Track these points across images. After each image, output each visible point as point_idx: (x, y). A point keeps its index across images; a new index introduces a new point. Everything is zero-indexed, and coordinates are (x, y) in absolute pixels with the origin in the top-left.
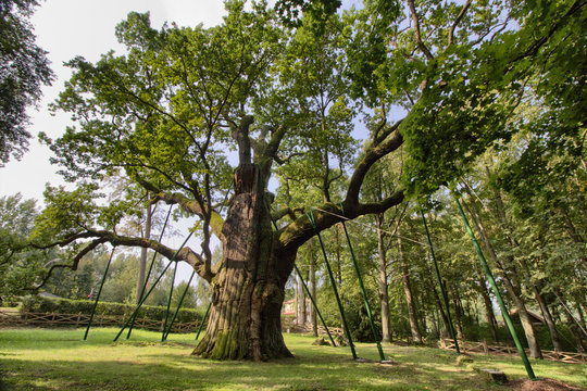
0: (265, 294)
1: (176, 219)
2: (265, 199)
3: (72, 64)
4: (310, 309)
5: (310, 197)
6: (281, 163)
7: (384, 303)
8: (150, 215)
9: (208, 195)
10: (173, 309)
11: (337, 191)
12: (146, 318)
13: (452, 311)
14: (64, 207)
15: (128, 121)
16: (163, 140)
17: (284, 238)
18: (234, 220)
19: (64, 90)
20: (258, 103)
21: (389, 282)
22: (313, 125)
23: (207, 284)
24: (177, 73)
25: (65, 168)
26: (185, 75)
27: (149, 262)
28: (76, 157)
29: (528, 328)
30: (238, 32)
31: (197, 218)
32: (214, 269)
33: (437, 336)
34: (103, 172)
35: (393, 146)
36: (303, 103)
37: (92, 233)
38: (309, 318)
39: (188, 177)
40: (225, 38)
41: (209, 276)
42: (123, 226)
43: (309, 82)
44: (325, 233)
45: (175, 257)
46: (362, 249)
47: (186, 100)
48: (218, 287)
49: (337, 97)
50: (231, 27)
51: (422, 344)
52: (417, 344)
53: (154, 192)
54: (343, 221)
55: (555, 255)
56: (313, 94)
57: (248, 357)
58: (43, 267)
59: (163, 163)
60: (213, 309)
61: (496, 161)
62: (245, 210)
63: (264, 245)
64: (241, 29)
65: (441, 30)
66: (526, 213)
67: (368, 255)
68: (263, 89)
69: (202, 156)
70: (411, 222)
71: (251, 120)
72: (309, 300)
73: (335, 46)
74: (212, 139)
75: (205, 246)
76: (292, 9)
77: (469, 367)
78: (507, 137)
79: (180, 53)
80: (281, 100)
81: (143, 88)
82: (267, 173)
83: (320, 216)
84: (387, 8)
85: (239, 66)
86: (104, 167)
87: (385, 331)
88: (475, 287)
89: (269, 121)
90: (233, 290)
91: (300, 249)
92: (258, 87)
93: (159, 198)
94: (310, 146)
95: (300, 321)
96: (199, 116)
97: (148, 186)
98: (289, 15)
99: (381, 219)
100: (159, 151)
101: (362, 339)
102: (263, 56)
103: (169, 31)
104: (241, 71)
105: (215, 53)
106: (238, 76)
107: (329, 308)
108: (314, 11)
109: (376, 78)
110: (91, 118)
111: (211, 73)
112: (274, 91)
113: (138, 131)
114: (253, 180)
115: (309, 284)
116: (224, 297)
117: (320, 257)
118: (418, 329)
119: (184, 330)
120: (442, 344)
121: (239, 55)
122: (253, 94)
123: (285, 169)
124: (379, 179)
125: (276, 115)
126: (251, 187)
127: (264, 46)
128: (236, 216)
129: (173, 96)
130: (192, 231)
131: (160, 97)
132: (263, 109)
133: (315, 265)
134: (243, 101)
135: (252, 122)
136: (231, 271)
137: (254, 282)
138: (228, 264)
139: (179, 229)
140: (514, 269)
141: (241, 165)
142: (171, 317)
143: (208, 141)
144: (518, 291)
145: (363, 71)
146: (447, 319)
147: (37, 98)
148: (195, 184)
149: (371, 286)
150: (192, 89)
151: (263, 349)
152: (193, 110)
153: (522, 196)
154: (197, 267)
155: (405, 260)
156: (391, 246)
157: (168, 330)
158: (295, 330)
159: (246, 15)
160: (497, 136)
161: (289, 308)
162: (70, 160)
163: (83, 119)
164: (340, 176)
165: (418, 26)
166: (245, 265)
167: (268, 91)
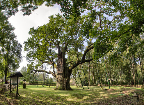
0: (67, 79)
1: (47, 66)
2: (65, 60)
3: (24, 43)
4: (75, 81)
5: (75, 58)
6: (68, 51)
7: (89, 79)
8: (43, 66)
9: (53, 60)
10: (50, 82)
11: (80, 57)
12: (46, 84)
13: (101, 80)
14: (30, 67)
15: (35, 49)
16: (42, 51)
17: (70, 68)
18: (59, 65)
19: (24, 48)
20: (61, 38)
21: (90, 75)
22: (75, 42)
23: (55, 78)
24: (42, 36)
25: (28, 61)
26: (43, 36)
27: (44, 74)
28: (29, 58)
29: (111, 82)
30: (53, 22)
31: (51, 65)
32: (56, 75)
33: (98, 84)
34: (34, 60)
35: (92, 48)
36: (72, 37)
37: (35, 70)
38: (75, 83)
39: (48, 57)
40: (50, 25)
41: (55, 76)
42: (39, 68)
43: (73, 32)
44: (78, 66)
45: (49, 73)
46: (85, 69)
47: (44, 41)
48: (57, 78)
49: (80, 35)
50: (51, 22)
51: (95, 86)
52: (94, 86)
53: (42, 61)
54: (81, 64)
55: (116, 71)
56: (74, 35)
57: (64, 90)
58: (30, 76)
59: (43, 55)
60: (57, 82)
61: (111, 54)
62: (61, 63)
63: (66, 70)
64: (54, 22)
65: (105, 25)
66: (113, 64)
67: (87, 70)
68: (61, 34)
69: (50, 52)
70: (95, 64)
71: (59, 42)
72: (75, 80)
73: (80, 23)
74: (52, 48)
75: (54, 71)
76: (68, 15)
77: (102, 88)
78: (113, 50)
79: (41, 32)
80: (66, 36)
81: (36, 42)
82: (65, 54)
83: (77, 63)
84: (93, 17)
85: (55, 30)
86: (34, 59)
87: (89, 84)
88: (105, 76)
89: (64, 42)
90: (60, 79)
91: (73, 70)
92: (60, 34)
93: (43, 62)
94: (74, 47)
95: (73, 83)
96: (48, 44)
97: (41, 60)
98: (67, 16)
99: (89, 63)
100: (42, 53)
101: (85, 86)
102: (61, 27)
103: (38, 28)
104: (56, 31)
105: (49, 29)
106: (55, 33)
107: (79, 81)
108: (74, 15)
109: (89, 32)
110: (29, 51)
111: (49, 34)
112: (64, 35)
113: (37, 50)
114: (62, 56)
115: (75, 77)
116: (59, 80)
117: (77, 71)
118: (95, 83)
119: (52, 86)
120: (98, 85)
121: (55, 28)
122: (59, 36)
123: (69, 52)
124: (89, 55)
125: (65, 40)
126: (61, 57)
127: (60, 24)
128: (59, 64)
129: (42, 41)
130: (51, 68)
131: (39, 42)
132: (62, 39)
133: (76, 73)
134: (57, 38)
135: (60, 43)
136: (59, 75)
137: (64, 77)
138: (59, 74)
139: (48, 68)
140: (110, 73)
141: (59, 53)
142: (50, 83)
143: (51, 49)
144: (110, 76)
145: (86, 30)
146: (100, 81)
147: (22, 51)
148: (50, 59)
149: (87, 76)
150: (45, 38)
151: (67, 88)
152: (46, 43)
153: (113, 61)
154: (53, 75)
155: (93, 71)
156: (91, 69)
157: (49, 86)
158: (72, 85)
159: (54, 18)
160: (111, 49)
161: (71, 81)
162: (29, 59)
163: (28, 52)
164: (81, 54)
165: (100, 22)
166: (62, 74)
167: (63, 35)
